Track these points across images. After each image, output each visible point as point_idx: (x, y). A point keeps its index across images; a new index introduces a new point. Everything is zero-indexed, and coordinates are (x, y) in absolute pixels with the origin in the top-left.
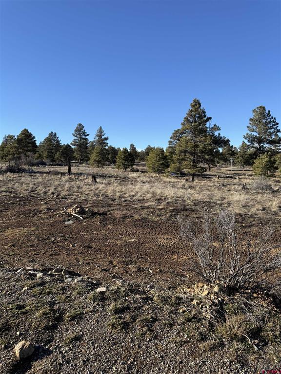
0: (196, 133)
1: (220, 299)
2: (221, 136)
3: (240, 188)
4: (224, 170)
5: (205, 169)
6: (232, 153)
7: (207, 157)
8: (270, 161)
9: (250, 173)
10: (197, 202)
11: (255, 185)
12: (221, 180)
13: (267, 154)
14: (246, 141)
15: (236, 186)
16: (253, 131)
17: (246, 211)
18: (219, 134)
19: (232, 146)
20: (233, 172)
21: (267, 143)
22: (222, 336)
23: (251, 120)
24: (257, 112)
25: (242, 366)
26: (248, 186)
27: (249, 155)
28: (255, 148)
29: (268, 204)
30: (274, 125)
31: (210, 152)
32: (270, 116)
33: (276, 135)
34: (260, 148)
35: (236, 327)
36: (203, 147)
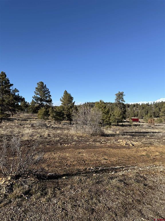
0: (3, 92)
1: (11, 183)
2: (19, 95)
3: (30, 126)
4: (21, 116)
5: (9, 115)
6: (26, 105)
7: (10, 108)
8: (46, 111)
9: (36, 117)
10: (2, 135)
11: (38, 124)
12: (20, 122)
13: (45, 107)
14: (34, 100)
15: (28, 125)
16: (38, 94)
17: (31, 138)
18: (18, 94)
19: (26, 102)
20: (27, 117)
21: (45, 102)
22: (11, 199)
23: (36, 88)
24: (39, 84)
25: (19, 207)
26: (34, 125)
27: (36, 107)
28: (39, 104)
29: (43, 134)
30: (48, 92)
31: (13, 105)
32: (46, 87)
33: (49, 98)
34: (41, 104)
35: (18, 193)
36: (7, 102)
